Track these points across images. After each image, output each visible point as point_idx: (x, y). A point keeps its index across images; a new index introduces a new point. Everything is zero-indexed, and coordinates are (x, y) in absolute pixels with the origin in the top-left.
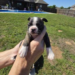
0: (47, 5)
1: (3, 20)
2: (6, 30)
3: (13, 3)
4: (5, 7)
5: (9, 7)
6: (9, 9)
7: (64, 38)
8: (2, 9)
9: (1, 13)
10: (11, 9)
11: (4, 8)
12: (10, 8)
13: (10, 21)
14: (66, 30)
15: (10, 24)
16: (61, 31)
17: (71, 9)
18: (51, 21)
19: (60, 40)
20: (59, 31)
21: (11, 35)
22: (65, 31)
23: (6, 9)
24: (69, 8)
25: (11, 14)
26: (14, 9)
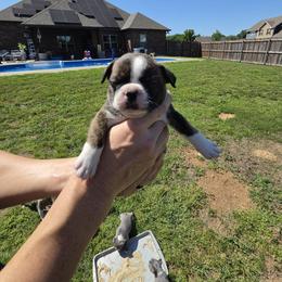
0: (165, 31)
1: (16, 100)
2: (32, 134)
3: (39, 37)
6: (28, 58)
9: (6, 77)
13: (42, 100)
15: (44, 111)
16: (231, 116)
17: (249, 37)
18: (186, 85)
19: (232, 146)
20: (224, 117)
23: (17, 63)
24: (244, 35)
25: (40, 75)
26: (49, 58)
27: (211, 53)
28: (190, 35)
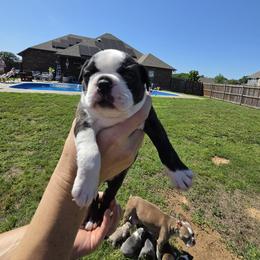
0: (170, 70)
1: (29, 116)
2: (30, 149)
3: (67, 64)
4: (44, 75)
5: (55, 74)
7: (238, 193)
8: (34, 81)
10: (61, 80)
11: (38, 79)
12: (58, 77)
13: (51, 119)
14: (243, 157)
15: (48, 129)
16: (225, 161)
18: (183, 121)
20: (218, 161)
21: (43, 167)
22: (238, 164)
24: (245, 80)
25: (57, 96)
26: (70, 82)
27: (212, 94)
28: (194, 75)
